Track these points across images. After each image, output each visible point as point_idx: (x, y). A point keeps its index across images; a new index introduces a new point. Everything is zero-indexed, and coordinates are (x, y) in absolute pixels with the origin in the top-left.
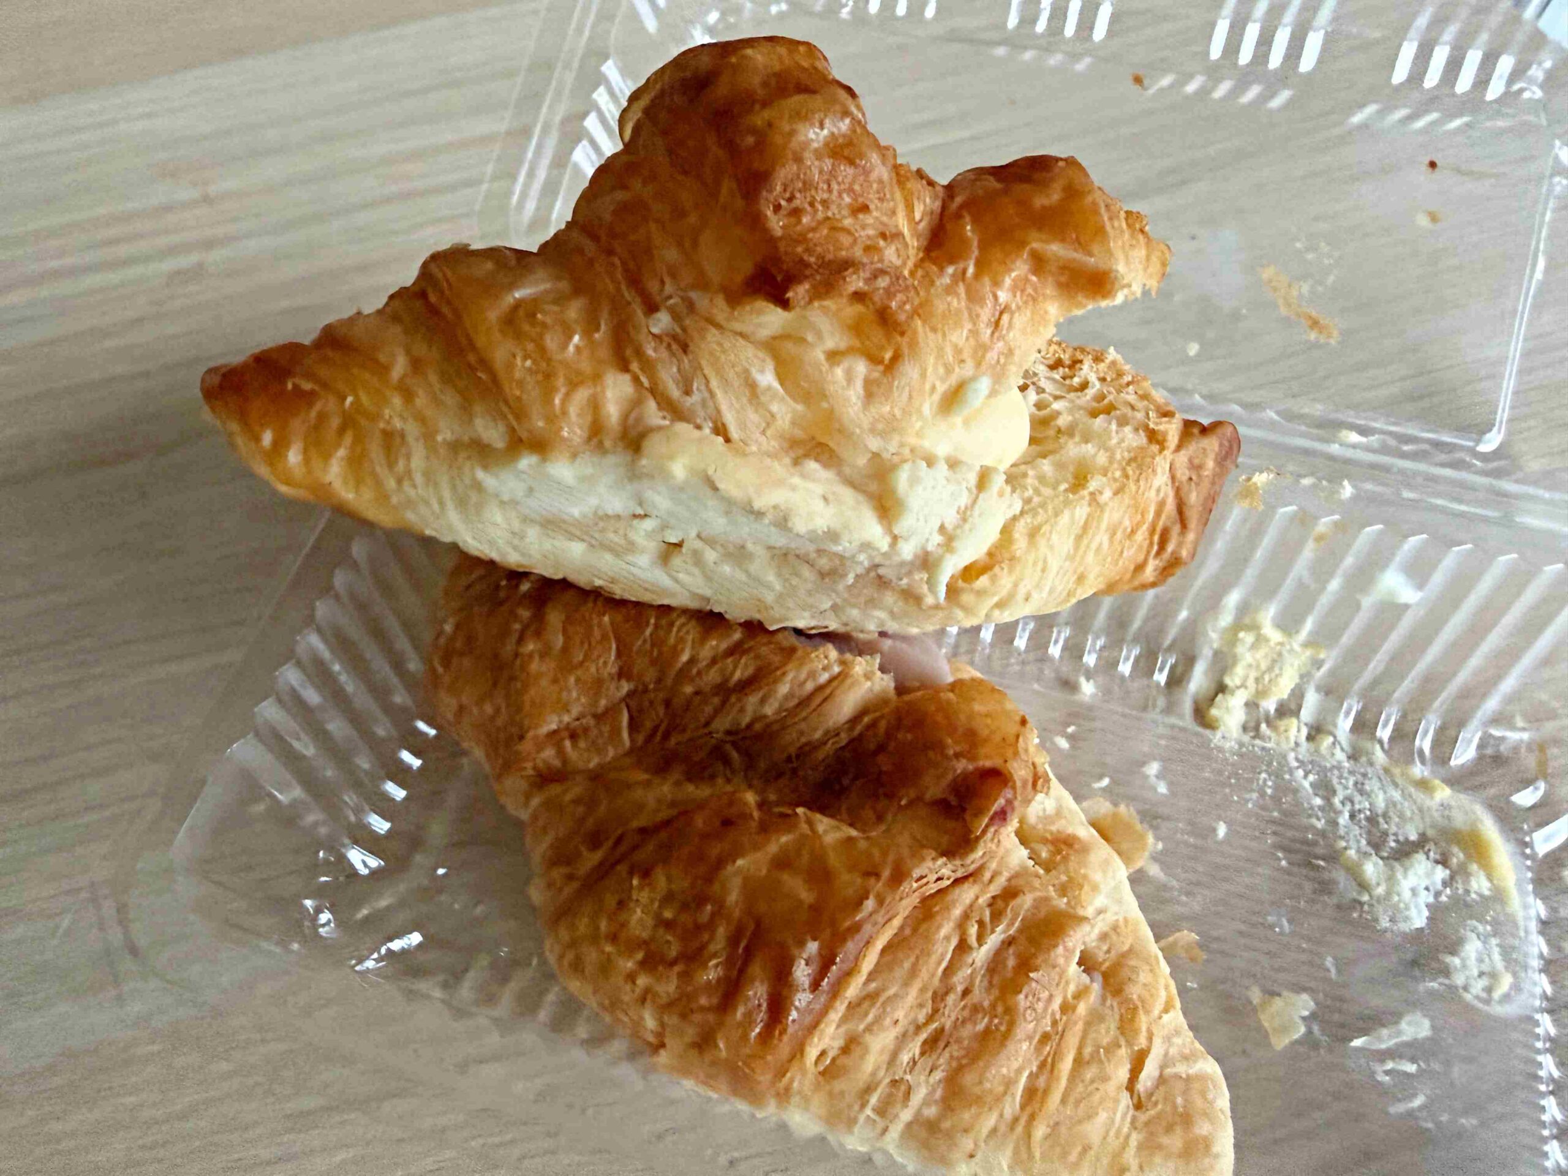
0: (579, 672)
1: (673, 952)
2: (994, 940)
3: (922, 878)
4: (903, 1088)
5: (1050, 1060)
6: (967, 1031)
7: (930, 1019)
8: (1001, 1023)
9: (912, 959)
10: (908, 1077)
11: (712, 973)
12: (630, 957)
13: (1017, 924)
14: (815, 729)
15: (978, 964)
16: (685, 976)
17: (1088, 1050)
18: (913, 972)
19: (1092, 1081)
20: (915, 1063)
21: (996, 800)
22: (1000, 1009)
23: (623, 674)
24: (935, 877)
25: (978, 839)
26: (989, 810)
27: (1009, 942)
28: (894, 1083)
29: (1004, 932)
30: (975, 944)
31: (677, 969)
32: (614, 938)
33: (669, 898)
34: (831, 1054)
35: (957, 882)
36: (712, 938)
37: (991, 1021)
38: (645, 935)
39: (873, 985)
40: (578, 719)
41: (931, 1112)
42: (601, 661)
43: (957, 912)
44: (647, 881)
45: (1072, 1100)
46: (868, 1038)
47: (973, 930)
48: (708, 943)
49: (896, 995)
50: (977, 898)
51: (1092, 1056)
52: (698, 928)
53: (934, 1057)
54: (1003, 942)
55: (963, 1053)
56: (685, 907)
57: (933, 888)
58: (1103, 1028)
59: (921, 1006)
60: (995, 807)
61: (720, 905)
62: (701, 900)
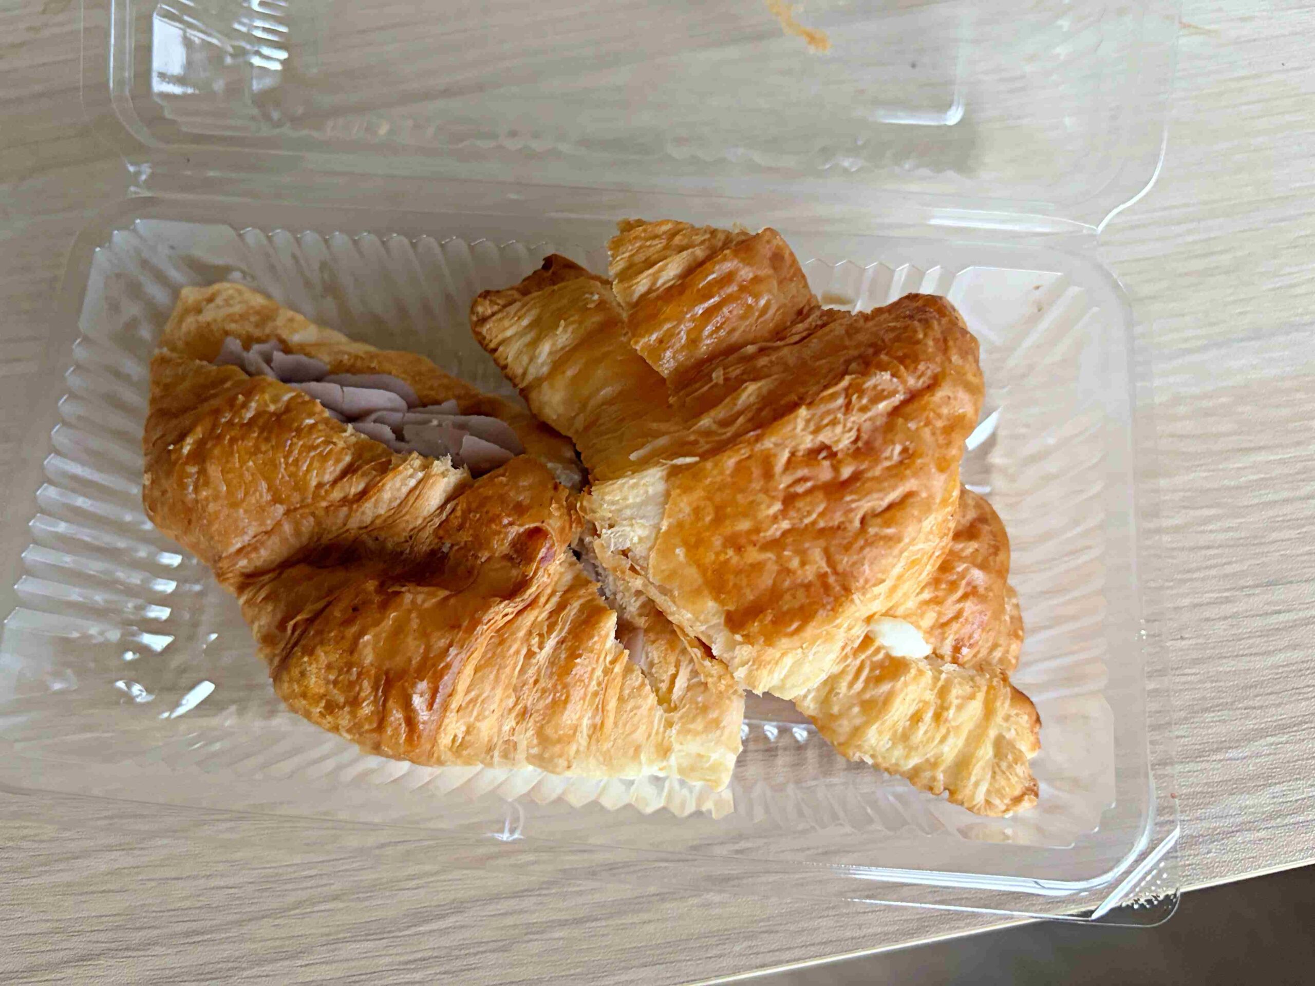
0: (244, 505)
1: (342, 700)
2: (551, 643)
3: (489, 621)
4: (511, 744)
5: (600, 706)
6: (541, 704)
7: (516, 704)
8: (561, 695)
9: (495, 672)
10: (511, 738)
11: (366, 709)
12: (317, 706)
13: (567, 627)
14: (416, 518)
15: (542, 662)
16: (353, 714)
17: (626, 692)
18: (497, 679)
19: (631, 711)
20: (514, 729)
21: (539, 550)
22: (559, 687)
23: (276, 500)
24: (501, 615)
25: (532, 578)
26: (536, 557)
27: (562, 642)
28: (507, 742)
29: (558, 635)
30: (537, 650)
31: (347, 709)
32: (304, 695)
33: (329, 667)
34: (460, 736)
35: (520, 613)
36: (361, 689)
37: (555, 695)
38: (322, 691)
39: (473, 694)
40: (255, 537)
41: (535, 751)
42: (258, 494)
43: (521, 634)
44: (314, 657)
45: (620, 724)
46: (478, 724)
47: (535, 641)
48: (358, 693)
49: (488, 696)
50: (537, 617)
51: (629, 695)
52: (351, 684)
53: (525, 723)
54: (558, 643)
55: (541, 717)
56: (340, 672)
57: (501, 623)
58: (634, 676)
59: (509, 697)
60: (541, 555)
61: (360, 665)
62: (350, 665)
